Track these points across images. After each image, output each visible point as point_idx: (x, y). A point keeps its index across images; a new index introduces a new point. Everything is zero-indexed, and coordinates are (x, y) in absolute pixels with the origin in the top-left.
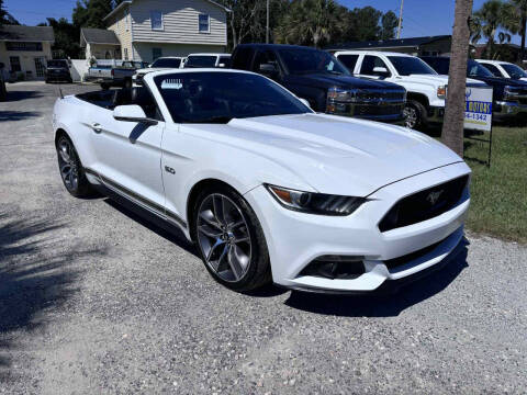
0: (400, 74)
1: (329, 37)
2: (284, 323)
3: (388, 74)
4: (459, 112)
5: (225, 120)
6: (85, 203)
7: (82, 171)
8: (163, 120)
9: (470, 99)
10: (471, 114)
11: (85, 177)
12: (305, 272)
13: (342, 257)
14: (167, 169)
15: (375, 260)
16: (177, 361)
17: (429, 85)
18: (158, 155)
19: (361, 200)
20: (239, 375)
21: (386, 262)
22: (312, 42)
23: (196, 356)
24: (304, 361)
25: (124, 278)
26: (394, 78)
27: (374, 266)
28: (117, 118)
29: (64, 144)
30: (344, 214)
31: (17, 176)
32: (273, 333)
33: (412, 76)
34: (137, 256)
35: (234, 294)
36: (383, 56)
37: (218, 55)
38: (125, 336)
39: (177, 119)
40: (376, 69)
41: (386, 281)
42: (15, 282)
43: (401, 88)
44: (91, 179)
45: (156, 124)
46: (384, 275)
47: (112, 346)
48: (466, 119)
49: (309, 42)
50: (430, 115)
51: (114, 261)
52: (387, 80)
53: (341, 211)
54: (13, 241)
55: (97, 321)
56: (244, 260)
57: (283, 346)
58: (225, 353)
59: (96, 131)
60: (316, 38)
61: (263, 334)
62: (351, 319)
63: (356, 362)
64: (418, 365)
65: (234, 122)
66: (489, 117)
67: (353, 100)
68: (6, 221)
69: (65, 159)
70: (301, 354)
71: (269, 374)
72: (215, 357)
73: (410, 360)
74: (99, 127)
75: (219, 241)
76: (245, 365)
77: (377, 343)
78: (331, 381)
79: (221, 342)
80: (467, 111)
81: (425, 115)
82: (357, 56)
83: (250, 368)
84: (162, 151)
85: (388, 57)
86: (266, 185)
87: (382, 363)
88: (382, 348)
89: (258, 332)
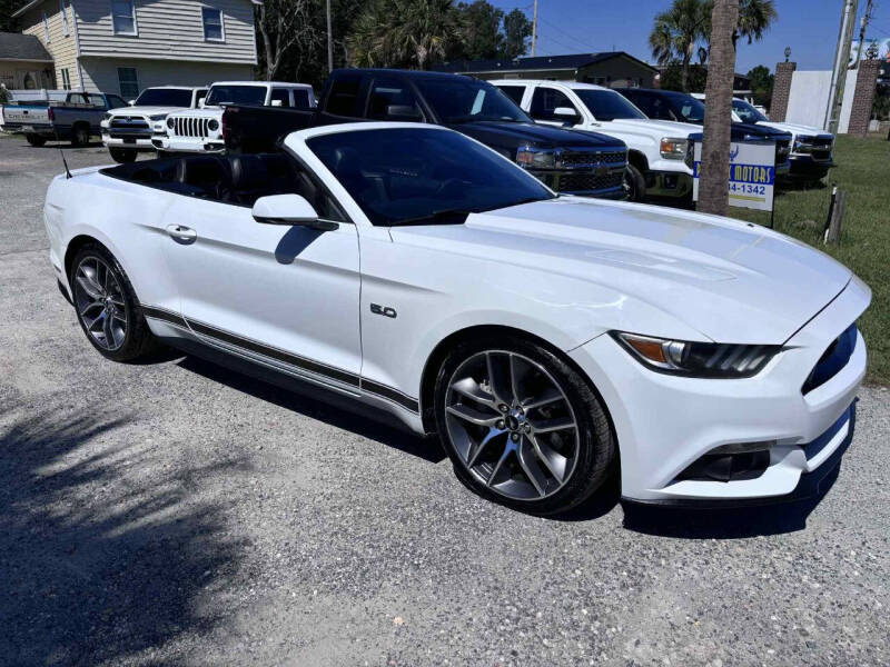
0: (598, 119)
1: (443, 53)
2: (646, 562)
3: (578, 119)
4: (722, 183)
5: (459, 218)
8: (349, 221)
9: (736, 161)
10: (739, 185)
11: (145, 324)
12: (682, 476)
14: (375, 309)
15: (787, 445)
16: (522, 656)
18: (354, 284)
21: (803, 447)
22: (416, 61)
23: (545, 641)
24: (711, 625)
25: (317, 512)
26: (589, 124)
27: (788, 452)
28: (260, 220)
29: (91, 264)
32: (637, 583)
33: (615, 121)
34: (312, 466)
35: (535, 521)
36: (567, 88)
37: (269, 85)
38: (398, 620)
40: (558, 111)
41: (802, 475)
42: (111, 542)
43: (620, 144)
44: (159, 327)
45: (334, 227)
46: (799, 467)
47: (390, 643)
48: (731, 192)
49: (410, 61)
50: (651, 184)
51: (277, 480)
52: (577, 127)
53: (740, 369)
54: (50, 459)
55: (328, 600)
56: (559, 463)
57: (665, 604)
58: (587, 629)
59: (178, 239)
60: (422, 53)
61: (624, 586)
62: (742, 541)
63: (790, 614)
64: (879, 605)
66: (770, 189)
67: (558, 165)
68: (9, 420)
69: (91, 292)
70: (701, 614)
71: (674, 655)
72: (577, 638)
73: (864, 599)
74: (191, 233)
75: (495, 432)
76: (629, 646)
77: (805, 579)
78: (771, 651)
79: (569, 609)
80: (733, 179)
81: (642, 184)
82: (523, 89)
83: (639, 650)
84: (362, 277)
85: (575, 91)
86: (614, 334)
87: (827, 609)
88: (817, 585)
89: (616, 584)
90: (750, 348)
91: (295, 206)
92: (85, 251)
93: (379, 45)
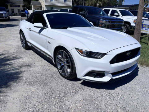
1: (102, 4)
2: (80, 90)
3: (119, 16)
5: (66, 28)
6: (27, 51)
7: (26, 42)
8: (48, 27)
9: (143, 24)
10: (143, 28)
11: (27, 44)
12: (86, 75)
13: (98, 71)
15: (108, 73)
16: (47, 99)
17: (131, 19)
18: (46, 38)
19: (105, 54)
20: (65, 104)
21: (111, 73)
23: (52, 98)
24: (84, 101)
25: (35, 73)
26: (121, 17)
27: (108, 74)
28: (35, 27)
29: (22, 34)
30: (99, 58)
31: (10, 42)
32: (76, 92)
33: (126, 16)
34: (40, 67)
36: (117, 10)
38: (33, 91)
39: (52, 27)
40: (115, 14)
41: (111, 79)
43: (122, 20)
45: (46, 29)
46: (111, 77)
47: (29, 93)
48: (142, 30)
50: (131, 28)
52: (118, 17)
53: (98, 57)
55: (26, 86)
56: (69, 70)
57: (79, 97)
58: (61, 98)
59: (30, 30)
60: (98, 5)
61: (73, 92)
62: (100, 89)
63: (100, 103)
64: (119, 105)
65: (69, 29)
66: (148, 29)
67: (107, 23)
69: (22, 38)
70: (84, 99)
71: (73, 105)
72: (58, 99)
73: (117, 103)
75: (62, 64)
76: (67, 102)
77: (107, 97)
78: (92, 108)
79: (60, 94)
80: (142, 27)
81: (129, 28)
82: (109, 10)
83: (68, 103)
84: (47, 37)
85: (119, 10)
86: (76, 48)
87: (108, 104)
88: (109, 99)
89: (72, 92)
90: (101, 53)
91: (40, 25)
92: (21, 32)
93: (91, 3)
